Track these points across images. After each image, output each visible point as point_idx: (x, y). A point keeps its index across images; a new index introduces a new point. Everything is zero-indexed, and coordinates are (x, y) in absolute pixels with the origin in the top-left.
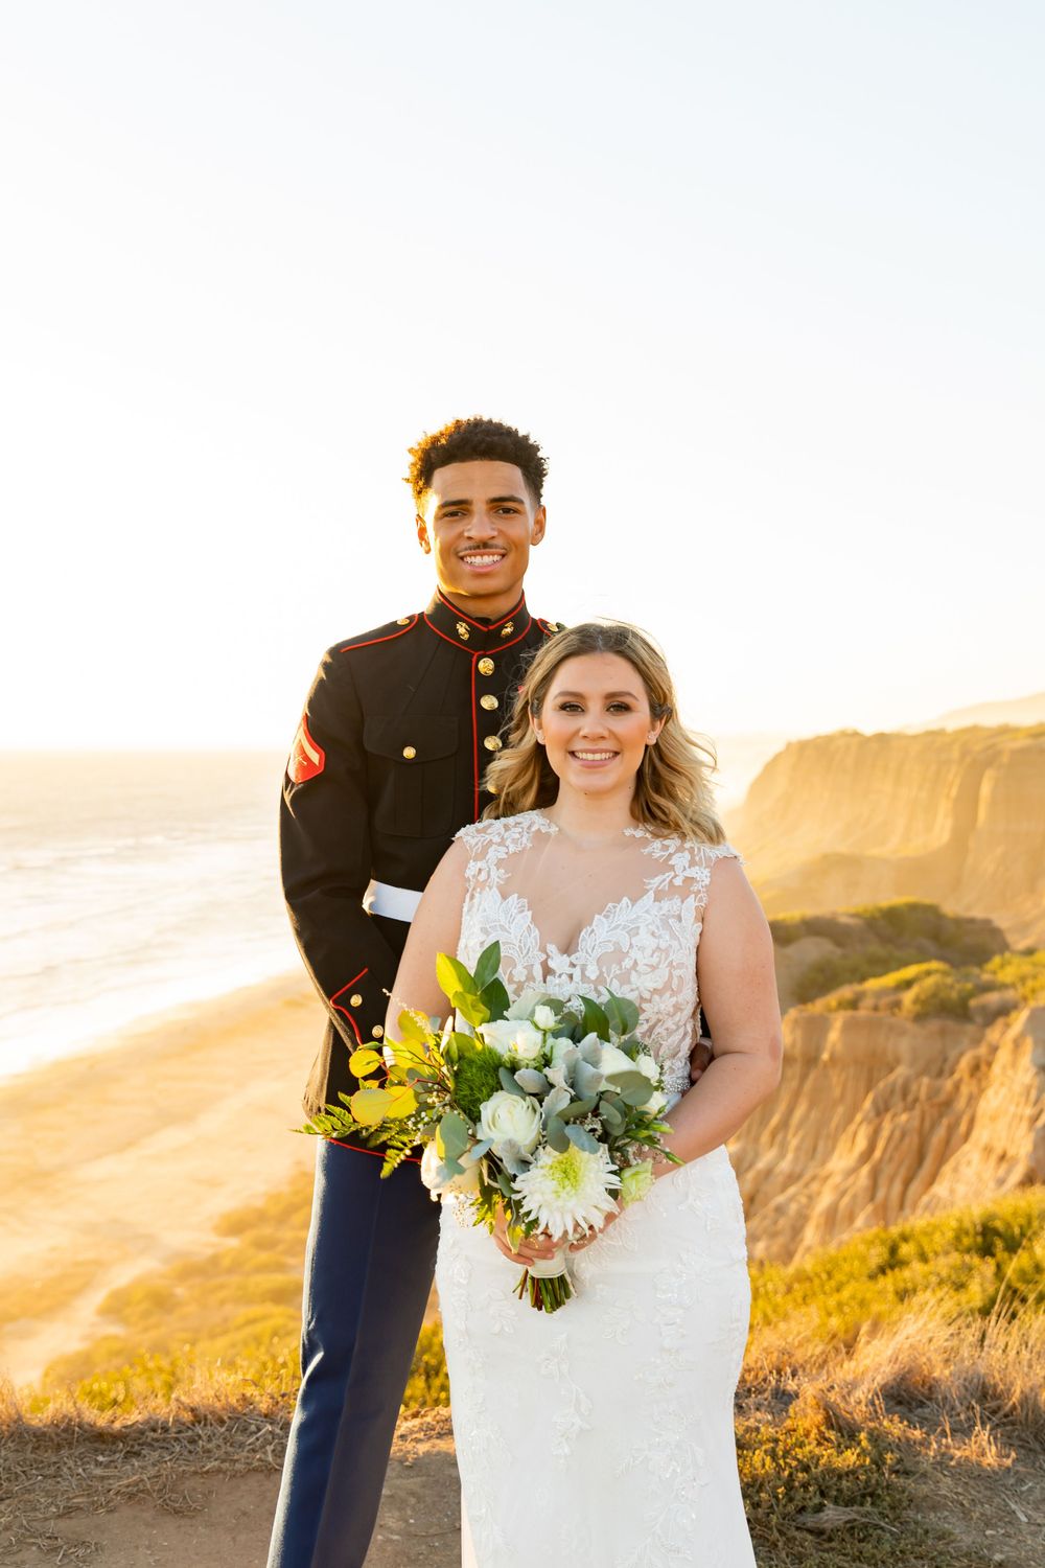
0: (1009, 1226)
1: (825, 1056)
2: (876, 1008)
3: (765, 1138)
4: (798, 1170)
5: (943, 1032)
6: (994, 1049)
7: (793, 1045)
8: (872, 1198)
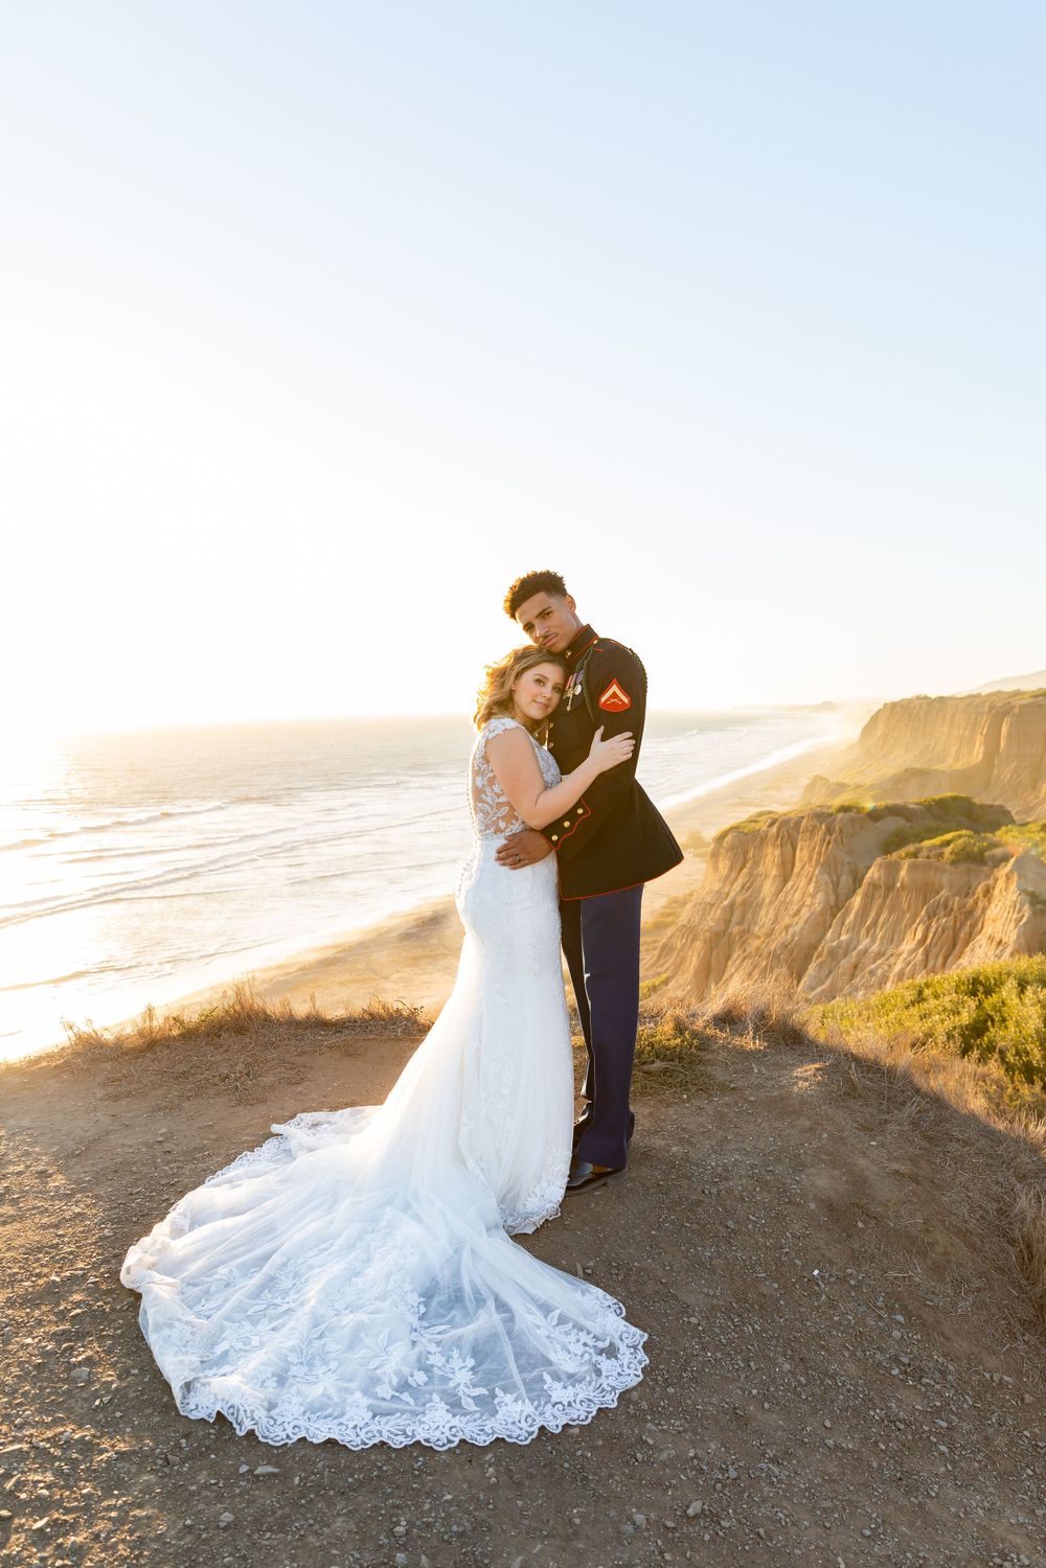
0: (987, 978)
1: (898, 885)
2: (928, 857)
3: (863, 932)
4: (883, 950)
5: (968, 871)
6: (996, 880)
7: (880, 878)
8: (926, 967)
